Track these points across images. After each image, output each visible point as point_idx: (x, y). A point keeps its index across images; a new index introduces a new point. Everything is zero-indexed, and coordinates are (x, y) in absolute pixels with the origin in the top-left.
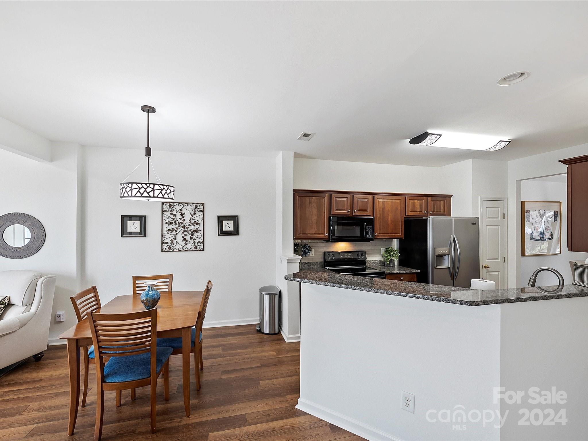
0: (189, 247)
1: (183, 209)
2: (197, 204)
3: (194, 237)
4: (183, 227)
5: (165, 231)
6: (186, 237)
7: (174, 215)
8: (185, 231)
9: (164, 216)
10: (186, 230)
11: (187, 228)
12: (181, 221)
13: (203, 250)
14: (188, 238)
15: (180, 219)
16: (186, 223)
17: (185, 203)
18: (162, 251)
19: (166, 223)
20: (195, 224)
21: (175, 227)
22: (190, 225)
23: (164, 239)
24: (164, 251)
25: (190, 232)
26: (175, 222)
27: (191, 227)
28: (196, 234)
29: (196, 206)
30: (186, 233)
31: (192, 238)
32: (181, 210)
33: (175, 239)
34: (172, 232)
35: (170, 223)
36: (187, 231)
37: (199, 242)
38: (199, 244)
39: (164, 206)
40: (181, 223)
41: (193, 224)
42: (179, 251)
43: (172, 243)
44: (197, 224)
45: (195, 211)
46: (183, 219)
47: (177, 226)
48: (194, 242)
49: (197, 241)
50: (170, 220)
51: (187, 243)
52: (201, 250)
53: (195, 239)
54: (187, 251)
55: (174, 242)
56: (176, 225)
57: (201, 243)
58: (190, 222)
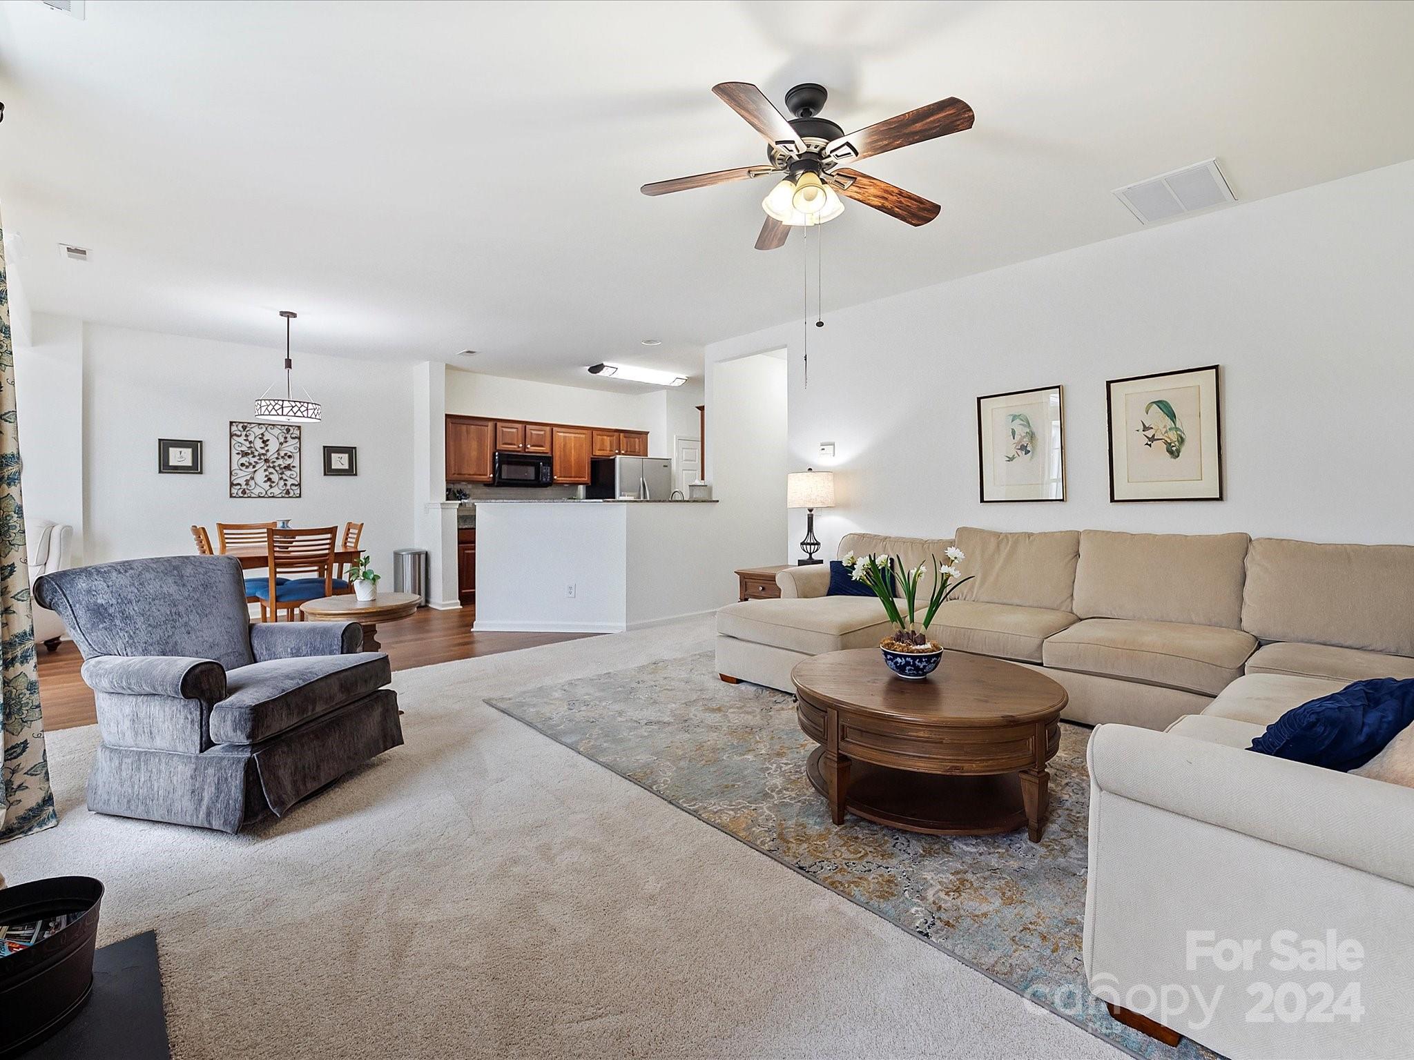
0: (276, 491)
1: (266, 434)
2: (290, 428)
3: (285, 477)
4: (266, 461)
5: (235, 466)
6: (271, 476)
7: (250, 442)
8: (269, 467)
9: (233, 442)
10: (272, 465)
11: (274, 462)
12: (263, 451)
13: (300, 496)
14: (275, 477)
15: (262, 448)
16: (272, 454)
17: (270, 425)
18: (231, 496)
19: (238, 454)
20: (286, 457)
21: (253, 460)
22: (277, 458)
23: (233, 478)
24: (235, 497)
25: (277, 468)
26: (252, 453)
27: (280, 462)
28: (288, 473)
29: (288, 430)
30: (271, 470)
31: (281, 478)
32: (262, 434)
33: (252, 478)
34: (247, 467)
35: (245, 454)
36: (274, 467)
37: (293, 485)
38: (293, 488)
39: (234, 428)
40: (263, 454)
41: (282, 457)
42: (260, 497)
43: (247, 484)
44: (290, 457)
45: (286, 438)
46: (266, 448)
47: (256, 459)
48: (285, 485)
49: (289, 483)
50: (244, 448)
51: (273, 485)
52: (297, 497)
53: (286, 480)
54: (273, 497)
55: (252, 483)
56: (254, 457)
57: (296, 485)
58: (279, 454)
